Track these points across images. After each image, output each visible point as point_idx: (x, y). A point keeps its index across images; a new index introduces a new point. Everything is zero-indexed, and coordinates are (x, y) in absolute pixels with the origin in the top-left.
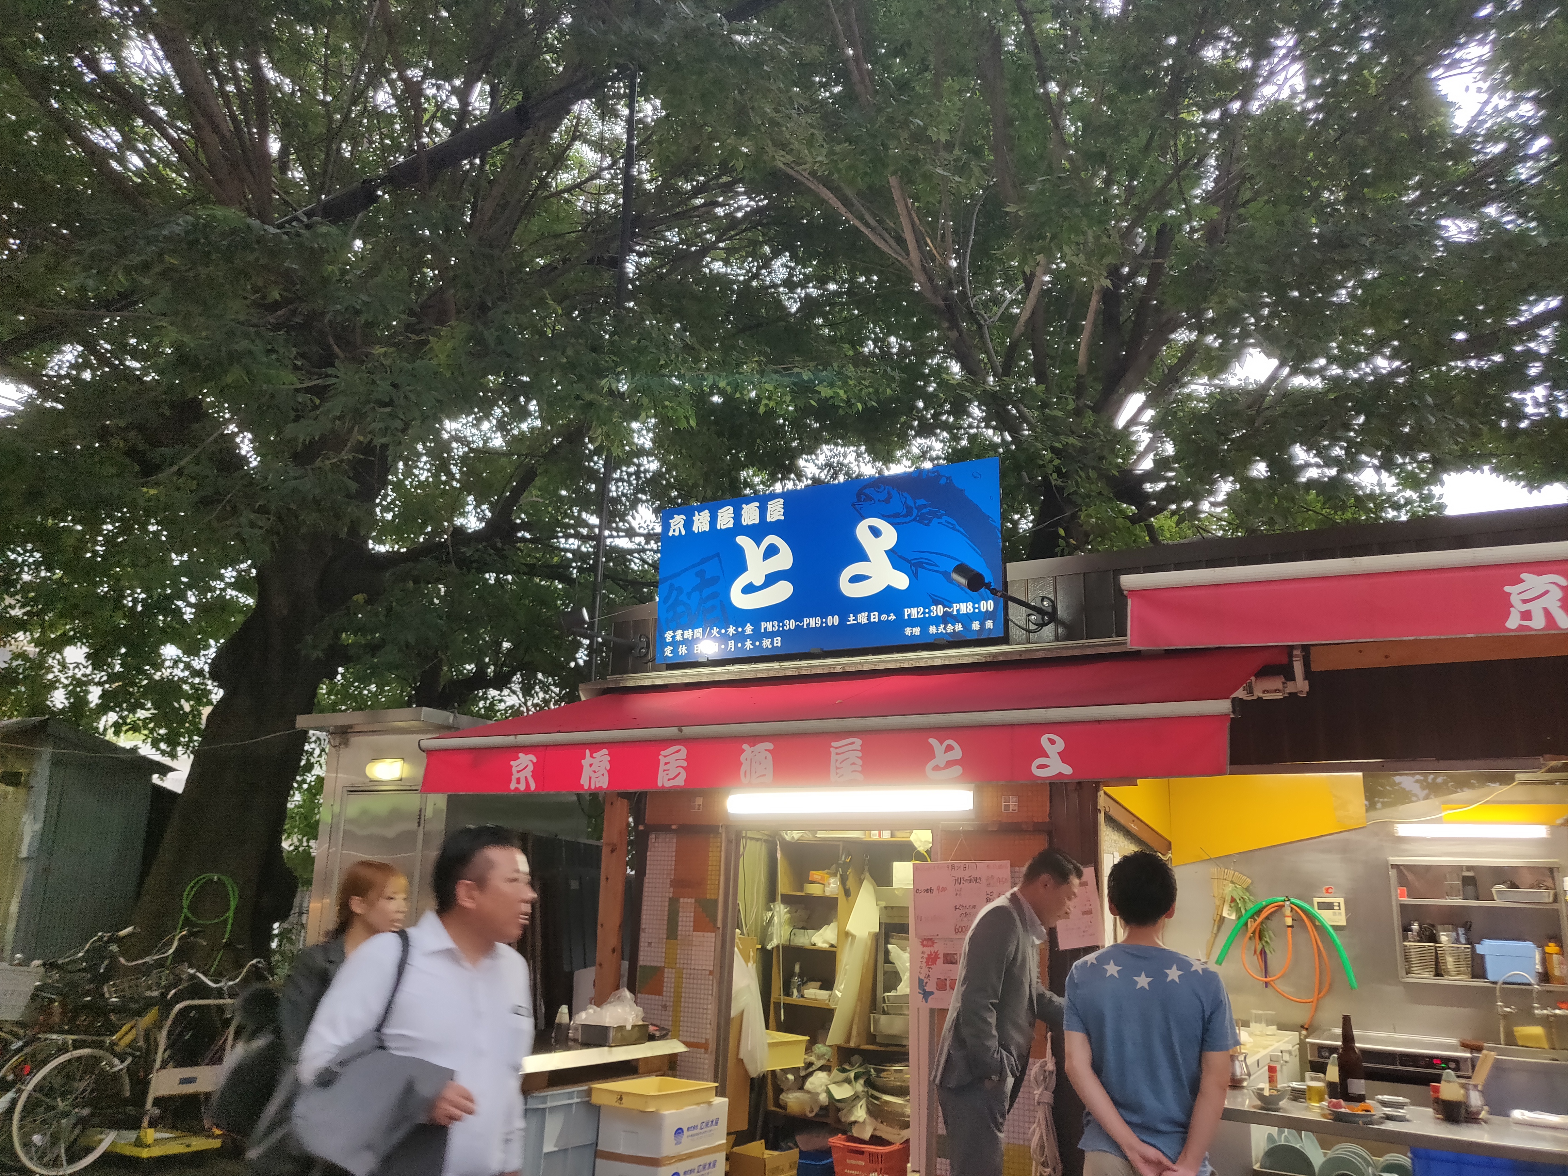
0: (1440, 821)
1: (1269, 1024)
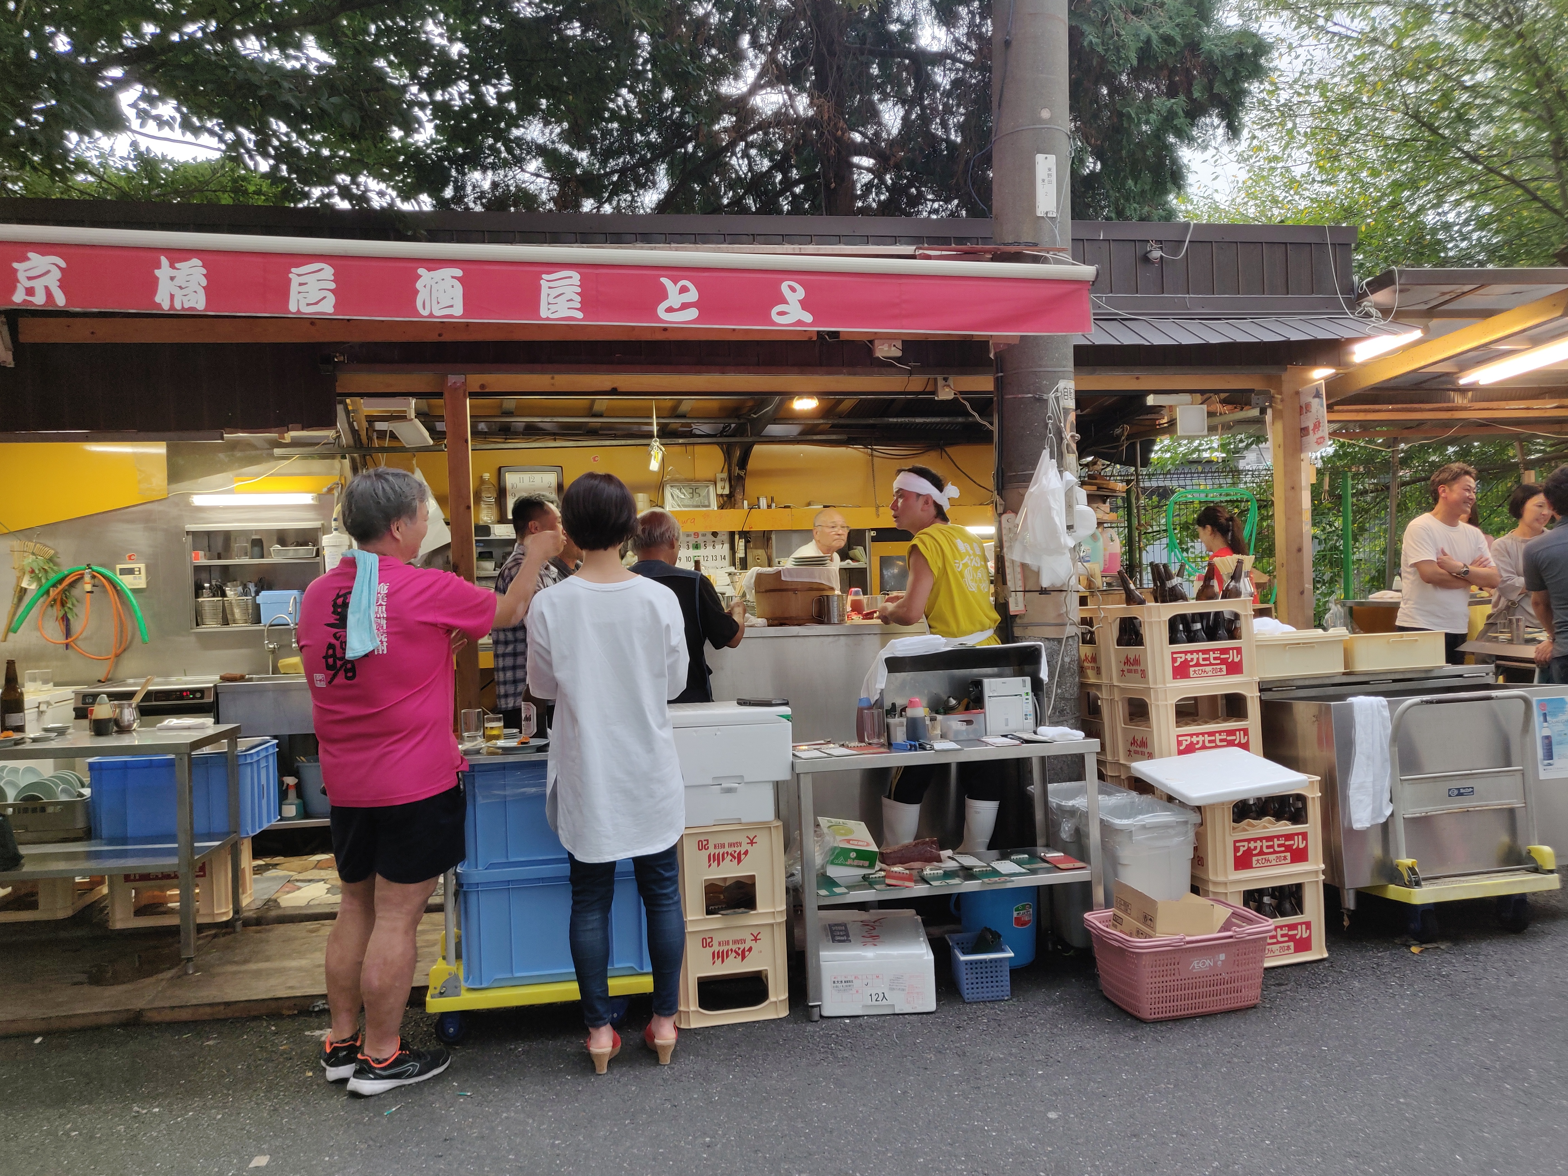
0: (231, 492)
1: (46, 682)
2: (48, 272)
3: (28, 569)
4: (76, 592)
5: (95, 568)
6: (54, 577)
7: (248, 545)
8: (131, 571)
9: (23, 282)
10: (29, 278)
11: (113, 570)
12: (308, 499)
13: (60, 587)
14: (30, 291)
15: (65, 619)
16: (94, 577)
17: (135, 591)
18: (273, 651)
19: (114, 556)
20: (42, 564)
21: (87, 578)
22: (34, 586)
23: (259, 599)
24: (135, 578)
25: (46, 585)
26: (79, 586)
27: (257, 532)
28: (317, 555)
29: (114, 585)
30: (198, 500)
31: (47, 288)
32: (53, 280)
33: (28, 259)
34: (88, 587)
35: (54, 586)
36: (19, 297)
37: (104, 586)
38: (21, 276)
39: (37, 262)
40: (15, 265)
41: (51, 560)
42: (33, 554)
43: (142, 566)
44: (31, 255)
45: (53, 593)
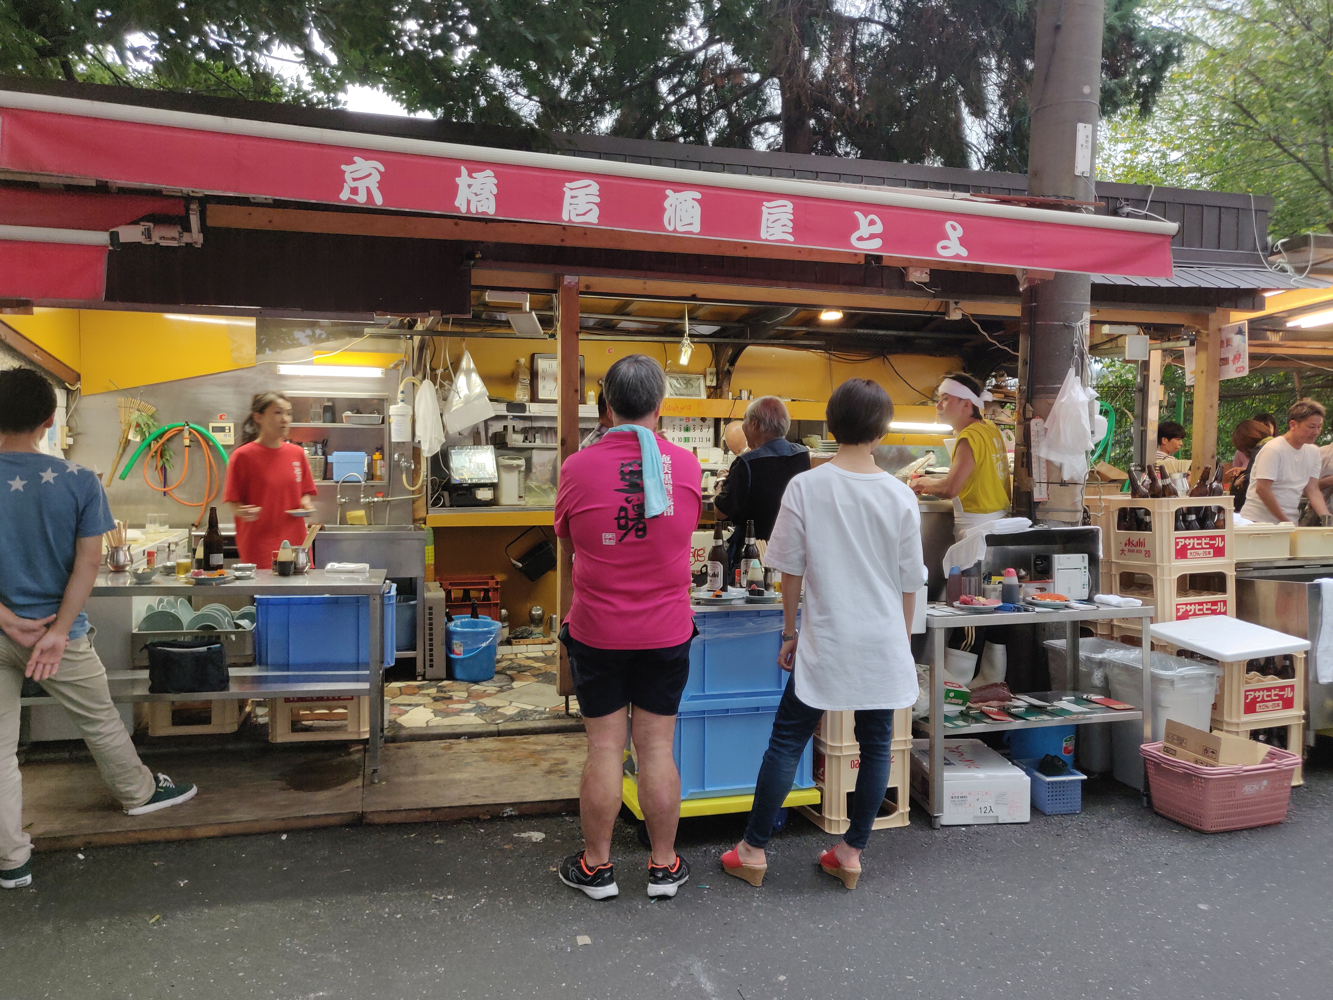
0: (311, 363)
1: (162, 524)
2: (370, 175)
3: (134, 424)
4: (174, 445)
5: (191, 425)
6: (156, 432)
7: (321, 411)
8: (222, 429)
9: (349, 183)
10: (355, 180)
11: (208, 428)
12: (378, 373)
13: (161, 442)
14: (354, 191)
15: (164, 469)
16: (190, 433)
17: (226, 447)
18: (342, 505)
19: (205, 416)
20: (146, 420)
21: (186, 434)
22: (138, 439)
23: (330, 459)
24: (225, 436)
25: (149, 439)
26: (176, 439)
27: (329, 399)
28: (383, 422)
29: (207, 440)
30: (284, 370)
31: (368, 189)
32: (373, 182)
33: (355, 163)
34: (187, 442)
35: (155, 439)
36: (345, 195)
37: (199, 441)
38: (348, 177)
39: (362, 166)
40: (343, 167)
41: (152, 416)
42: (138, 410)
43: (232, 425)
44: (356, 159)
45: (154, 446)
